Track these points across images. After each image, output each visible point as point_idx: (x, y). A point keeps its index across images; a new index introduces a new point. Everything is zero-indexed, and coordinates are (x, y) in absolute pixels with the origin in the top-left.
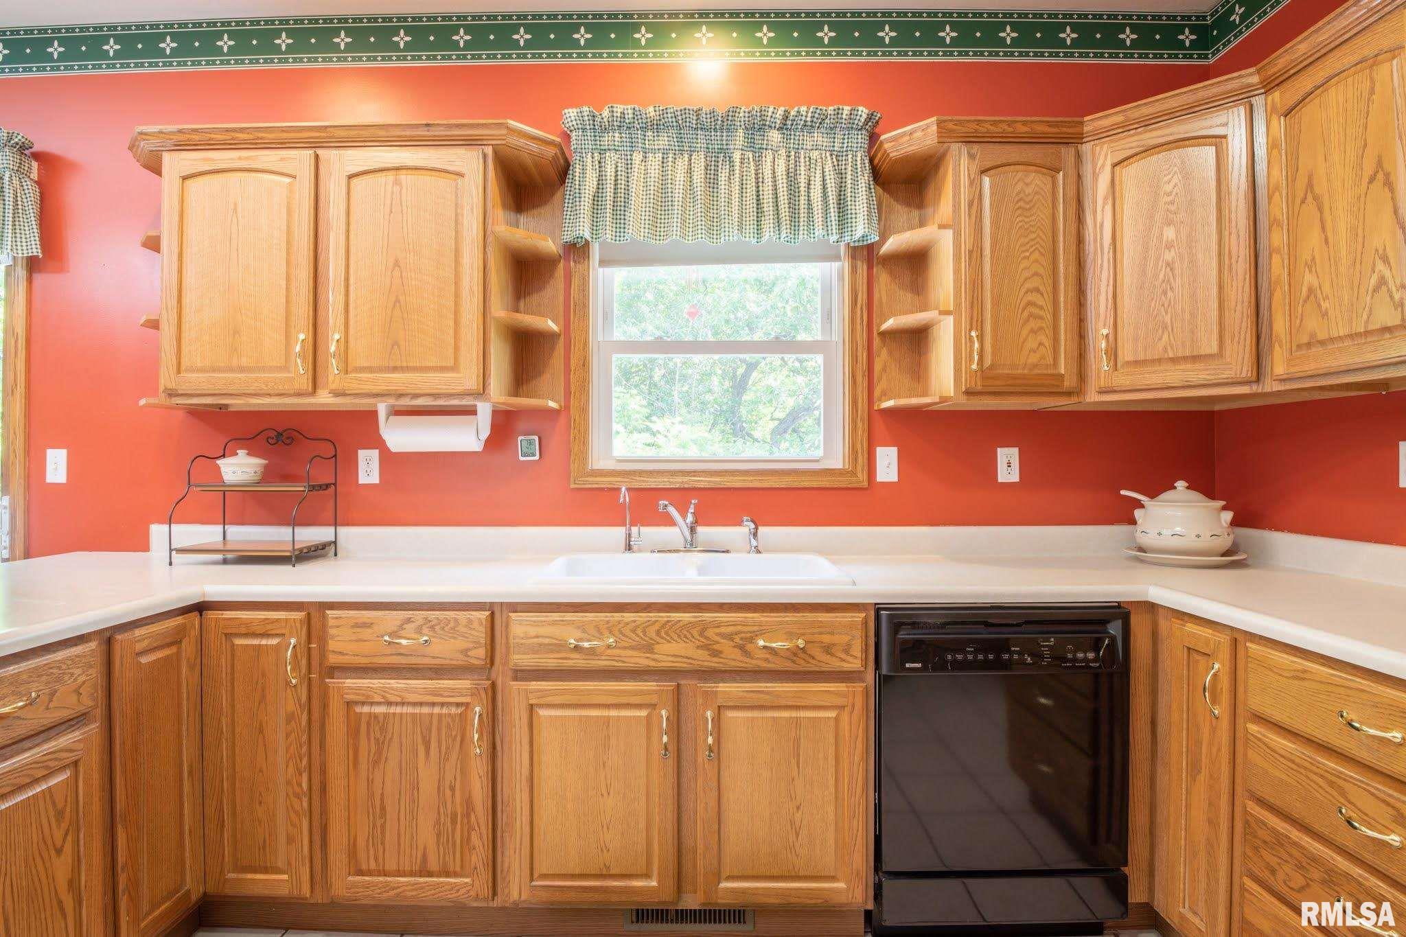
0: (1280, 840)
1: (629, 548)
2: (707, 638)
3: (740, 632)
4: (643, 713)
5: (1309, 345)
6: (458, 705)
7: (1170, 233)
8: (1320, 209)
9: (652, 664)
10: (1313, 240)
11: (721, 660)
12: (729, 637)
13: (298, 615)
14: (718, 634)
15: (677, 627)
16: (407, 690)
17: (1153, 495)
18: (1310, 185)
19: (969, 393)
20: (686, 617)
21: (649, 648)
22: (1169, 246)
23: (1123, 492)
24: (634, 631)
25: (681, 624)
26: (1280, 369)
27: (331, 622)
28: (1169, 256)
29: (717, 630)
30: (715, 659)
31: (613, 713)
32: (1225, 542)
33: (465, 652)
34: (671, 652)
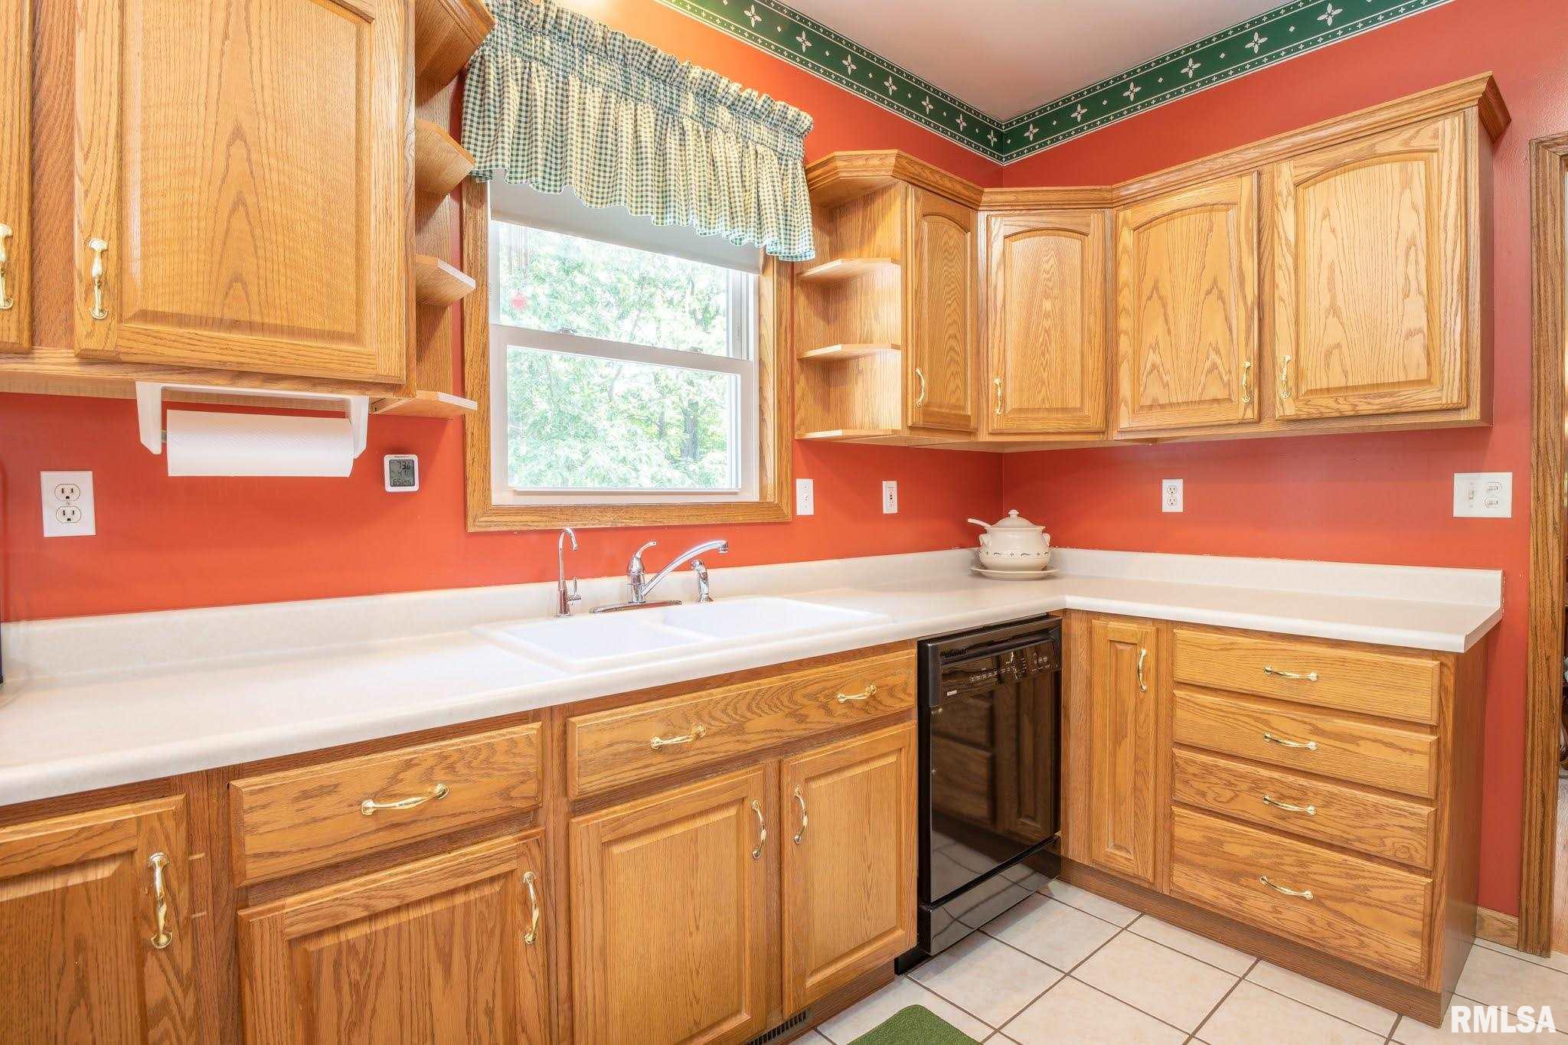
0: (1208, 770)
1: (565, 609)
2: (796, 703)
3: (824, 689)
4: (732, 812)
5: (1151, 407)
6: (492, 880)
7: (1047, 305)
8: (1164, 306)
9: (742, 747)
10: (1157, 329)
11: (808, 726)
12: (813, 697)
13: (172, 803)
14: (804, 696)
15: (766, 697)
16: (410, 883)
17: (993, 521)
18: (1156, 288)
19: (912, 428)
20: (775, 681)
21: (739, 729)
22: (1047, 316)
23: (970, 520)
24: (724, 711)
25: (772, 690)
26: (1124, 423)
27: (248, 802)
28: (1047, 323)
29: (804, 692)
30: (803, 726)
31: (699, 823)
32: (1044, 559)
33: (505, 794)
34: (764, 728)
